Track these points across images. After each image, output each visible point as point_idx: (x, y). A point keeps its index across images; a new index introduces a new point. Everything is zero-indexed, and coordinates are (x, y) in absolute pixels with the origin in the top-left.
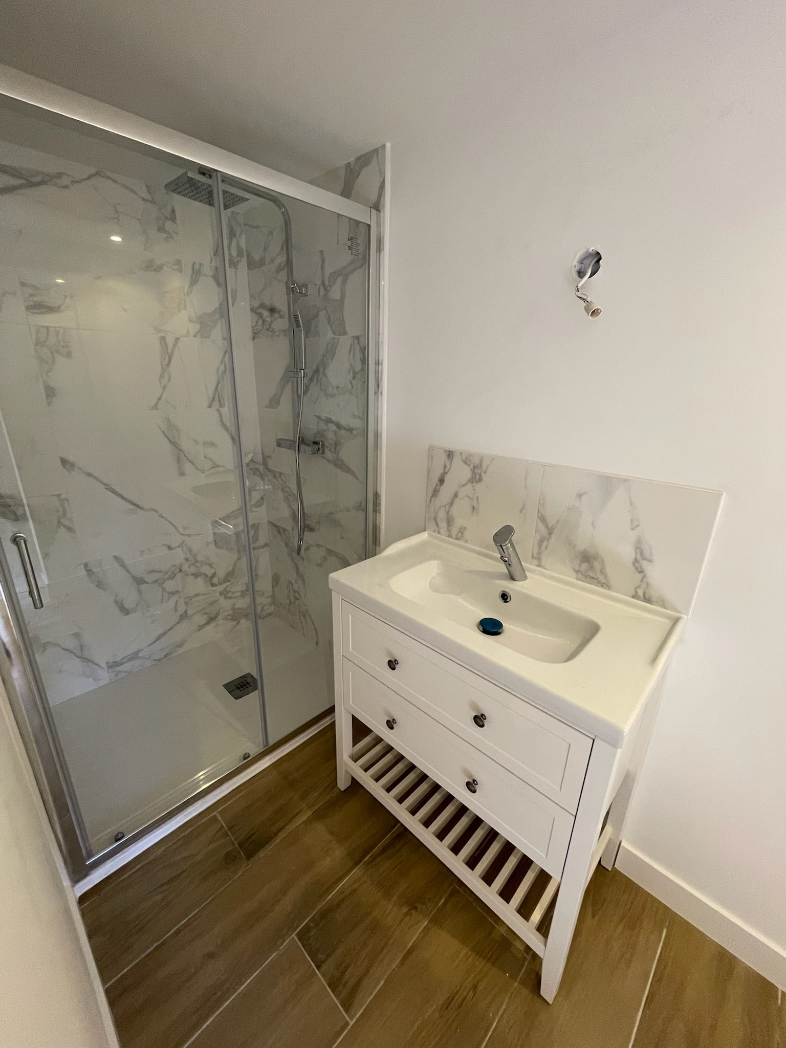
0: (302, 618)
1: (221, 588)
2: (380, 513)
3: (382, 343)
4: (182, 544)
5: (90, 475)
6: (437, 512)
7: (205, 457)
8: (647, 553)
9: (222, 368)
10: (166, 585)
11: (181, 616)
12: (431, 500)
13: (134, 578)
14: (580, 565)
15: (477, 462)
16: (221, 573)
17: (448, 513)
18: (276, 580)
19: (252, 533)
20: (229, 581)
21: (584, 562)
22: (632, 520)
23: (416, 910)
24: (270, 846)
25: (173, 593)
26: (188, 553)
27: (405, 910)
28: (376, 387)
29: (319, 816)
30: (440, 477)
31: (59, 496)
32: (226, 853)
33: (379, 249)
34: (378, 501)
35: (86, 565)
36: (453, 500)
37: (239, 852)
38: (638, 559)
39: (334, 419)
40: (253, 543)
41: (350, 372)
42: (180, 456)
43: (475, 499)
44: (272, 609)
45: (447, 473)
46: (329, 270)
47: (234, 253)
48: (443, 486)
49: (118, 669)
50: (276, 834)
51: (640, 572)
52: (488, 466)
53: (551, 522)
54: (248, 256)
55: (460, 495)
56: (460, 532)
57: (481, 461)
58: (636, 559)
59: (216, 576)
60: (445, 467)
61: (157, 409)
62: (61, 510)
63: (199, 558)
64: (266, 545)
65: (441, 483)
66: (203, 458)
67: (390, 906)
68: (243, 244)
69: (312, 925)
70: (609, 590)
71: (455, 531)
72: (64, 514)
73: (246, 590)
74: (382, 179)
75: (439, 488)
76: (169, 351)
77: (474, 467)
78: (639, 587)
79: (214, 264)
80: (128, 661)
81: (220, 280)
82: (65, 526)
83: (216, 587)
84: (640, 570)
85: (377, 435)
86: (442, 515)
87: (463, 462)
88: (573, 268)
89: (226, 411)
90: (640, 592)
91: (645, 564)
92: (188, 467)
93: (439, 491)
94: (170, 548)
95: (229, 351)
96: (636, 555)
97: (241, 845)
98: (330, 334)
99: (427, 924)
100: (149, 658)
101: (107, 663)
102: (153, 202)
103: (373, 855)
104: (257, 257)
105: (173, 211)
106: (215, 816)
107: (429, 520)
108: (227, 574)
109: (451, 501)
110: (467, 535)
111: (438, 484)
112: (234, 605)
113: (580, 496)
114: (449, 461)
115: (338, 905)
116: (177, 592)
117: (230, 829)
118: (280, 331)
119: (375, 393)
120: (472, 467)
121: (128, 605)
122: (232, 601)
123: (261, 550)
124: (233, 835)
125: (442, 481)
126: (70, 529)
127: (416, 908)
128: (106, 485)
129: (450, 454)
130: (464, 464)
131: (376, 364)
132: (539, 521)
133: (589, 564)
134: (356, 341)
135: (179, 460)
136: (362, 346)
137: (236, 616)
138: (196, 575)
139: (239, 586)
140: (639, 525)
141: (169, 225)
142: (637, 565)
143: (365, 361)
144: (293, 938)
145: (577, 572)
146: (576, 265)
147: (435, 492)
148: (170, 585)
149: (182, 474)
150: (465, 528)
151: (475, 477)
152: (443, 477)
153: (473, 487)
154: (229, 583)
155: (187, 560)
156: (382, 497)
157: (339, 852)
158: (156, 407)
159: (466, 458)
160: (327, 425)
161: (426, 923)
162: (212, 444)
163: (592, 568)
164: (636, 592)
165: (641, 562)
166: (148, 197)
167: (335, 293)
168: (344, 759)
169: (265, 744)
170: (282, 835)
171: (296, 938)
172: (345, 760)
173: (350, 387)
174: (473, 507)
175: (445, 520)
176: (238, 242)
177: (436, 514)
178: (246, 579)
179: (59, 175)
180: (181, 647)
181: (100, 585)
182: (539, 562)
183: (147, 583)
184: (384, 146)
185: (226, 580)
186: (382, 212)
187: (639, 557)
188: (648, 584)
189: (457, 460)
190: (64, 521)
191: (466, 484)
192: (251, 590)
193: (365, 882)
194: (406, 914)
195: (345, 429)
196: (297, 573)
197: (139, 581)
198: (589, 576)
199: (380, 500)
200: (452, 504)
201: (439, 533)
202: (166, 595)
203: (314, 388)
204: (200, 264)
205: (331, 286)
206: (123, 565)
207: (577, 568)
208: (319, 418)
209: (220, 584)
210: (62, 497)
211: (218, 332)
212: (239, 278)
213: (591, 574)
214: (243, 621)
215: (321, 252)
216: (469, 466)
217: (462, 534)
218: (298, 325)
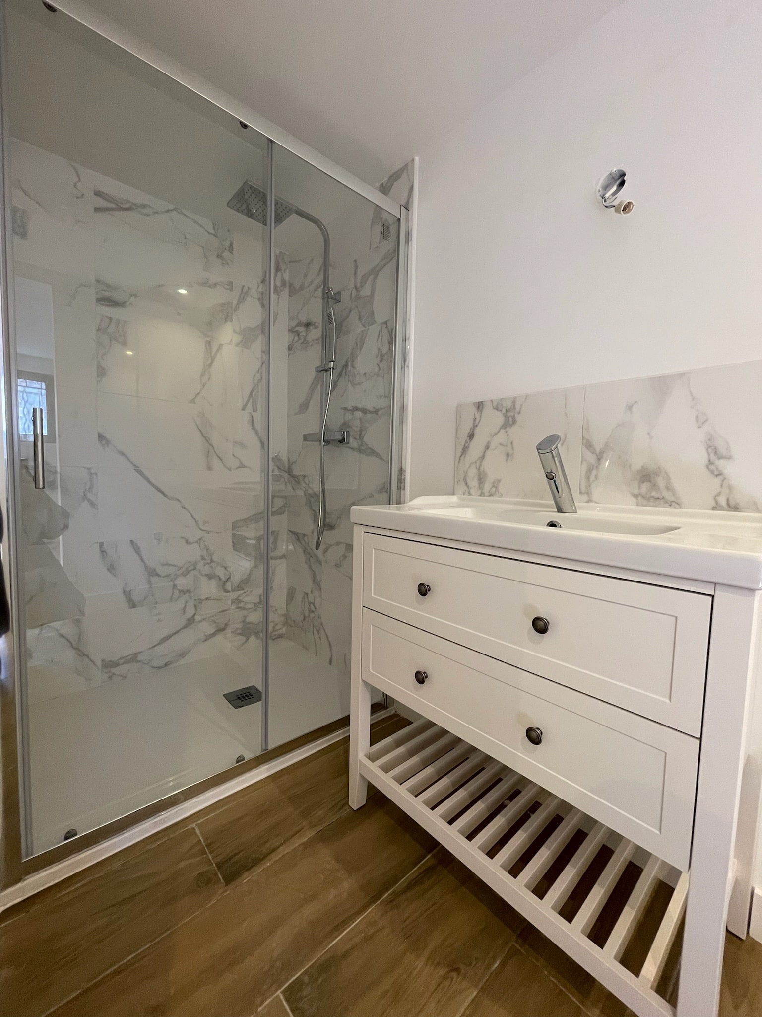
0: (316, 632)
1: (233, 595)
2: (404, 489)
3: (409, 320)
4: (200, 539)
5: (123, 454)
6: (467, 471)
7: (233, 455)
8: (722, 450)
9: (258, 377)
10: (177, 582)
11: (189, 620)
12: (460, 459)
13: (146, 567)
14: (639, 487)
15: (509, 404)
16: (236, 579)
17: (479, 469)
18: (291, 594)
19: (271, 539)
20: (243, 590)
21: (643, 482)
22: (697, 417)
23: (459, 974)
24: (259, 870)
25: (183, 592)
26: (205, 551)
27: (442, 972)
28: (403, 363)
29: (323, 838)
30: (469, 432)
31: (89, 469)
32: (199, 874)
33: (408, 240)
34: (403, 477)
35: (101, 545)
36: (485, 452)
37: (216, 875)
38: (712, 461)
39: (360, 406)
40: (272, 552)
41: (377, 357)
42: (210, 450)
43: (509, 445)
44: (284, 630)
45: (477, 426)
46: (361, 271)
47: (279, 283)
48: (473, 442)
49: (114, 670)
50: (266, 856)
51: (717, 475)
52: (521, 405)
53: (598, 447)
54: (290, 287)
55: (492, 446)
56: (493, 486)
57: (514, 402)
58: (710, 461)
59: (230, 581)
60: (475, 419)
61: (195, 403)
62: (88, 484)
63: (215, 558)
64: (284, 556)
65: (470, 438)
66: (232, 455)
67: (420, 964)
68: (287, 277)
69: (306, 979)
70: (680, 508)
71: (487, 487)
72: (91, 488)
73: (259, 603)
74: (411, 185)
75: (469, 445)
76: (213, 354)
77: (507, 411)
78: (719, 494)
79: (260, 289)
80: (125, 663)
81: (264, 302)
82: (89, 500)
83: (228, 594)
84: (716, 473)
85: (403, 409)
86: (473, 472)
87: (494, 408)
88: (597, 193)
89: (258, 417)
90: (722, 500)
91: (721, 464)
92: (216, 462)
93: (469, 447)
94: (187, 542)
95: (266, 363)
96: (709, 455)
97: (219, 866)
98: (361, 328)
99: (476, 996)
100: (147, 664)
101: (103, 661)
102: (215, 236)
103: (394, 892)
104: (297, 285)
105: (231, 245)
106: (194, 829)
107: (458, 482)
108: (242, 581)
109: (482, 454)
110: (501, 488)
111: (468, 441)
112: (245, 617)
113: (630, 408)
114: (479, 413)
115: (346, 955)
116: (188, 591)
117: (208, 845)
118: (313, 340)
119: (402, 368)
120: (504, 411)
121: (135, 597)
122: (245, 613)
123: (278, 561)
124: (211, 853)
125: (471, 436)
126: (93, 504)
127: (457, 970)
128: (135, 466)
129: (480, 406)
130: (496, 411)
131: (403, 340)
132: (584, 448)
133: (650, 481)
134: (384, 326)
135: (208, 455)
136: (390, 328)
137: (247, 631)
138: (210, 577)
139: (252, 596)
140: (707, 420)
141: (226, 254)
142: (712, 467)
143: (392, 341)
144: (278, 995)
145: (636, 496)
146: (601, 189)
147: (465, 450)
148: (182, 582)
149: (209, 468)
150: (499, 481)
151: (509, 420)
152: (473, 431)
153: (506, 432)
154: (242, 592)
155: (203, 558)
156: (407, 472)
157: (348, 885)
158: (193, 401)
159: (498, 404)
160: (353, 414)
161: (475, 993)
162: (241, 445)
163: (655, 486)
164: (717, 502)
165: (717, 462)
166: (212, 232)
167: (366, 291)
168: (359, 757)
169: (264, 748)
170: (275, 857)
171: (282, 997)
172: (360, 759)
173: (376, 370)
174: (508, 455)
175: (476, 479)
176: (282, 275)
177: (466, 473)
178: (260, 591)
179: (144, 206)
180: (183, 657)
181: (111, 568)
182: (589, 496)
183: (159, 576)
184: (413, 160)
185: (239, 588)
186: (410, 211)
187: (712, 457)
188: (730, 488)
189: (488, 411)
190: (89, 495)
191: (499, 432)
192: (265, 602)
193: (383, 928)
194: (445, 977)
195: (371, 412)
196: (314, 581)
197: (152, 573)
198: (653, 497)
199: (405, 476)
200: (483, 457)
201: (470, 494)
202: (176, 593)
203: (342, 383)
204: (249, 288)
205: (362, 286)
206: (137, 550)
207: (636, 492)
208: (345, 409)
209: (233, 591)
210: (93, 471)
211: (258, 345)
212: (281, 304)
213: (654, 494)
214: (253, 638)
215: (355, 261)
216: (501, 411)
217: (496, 487)
218: (331, 322)
